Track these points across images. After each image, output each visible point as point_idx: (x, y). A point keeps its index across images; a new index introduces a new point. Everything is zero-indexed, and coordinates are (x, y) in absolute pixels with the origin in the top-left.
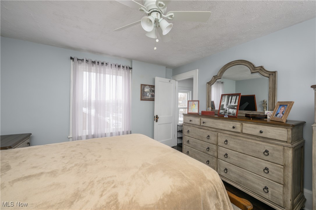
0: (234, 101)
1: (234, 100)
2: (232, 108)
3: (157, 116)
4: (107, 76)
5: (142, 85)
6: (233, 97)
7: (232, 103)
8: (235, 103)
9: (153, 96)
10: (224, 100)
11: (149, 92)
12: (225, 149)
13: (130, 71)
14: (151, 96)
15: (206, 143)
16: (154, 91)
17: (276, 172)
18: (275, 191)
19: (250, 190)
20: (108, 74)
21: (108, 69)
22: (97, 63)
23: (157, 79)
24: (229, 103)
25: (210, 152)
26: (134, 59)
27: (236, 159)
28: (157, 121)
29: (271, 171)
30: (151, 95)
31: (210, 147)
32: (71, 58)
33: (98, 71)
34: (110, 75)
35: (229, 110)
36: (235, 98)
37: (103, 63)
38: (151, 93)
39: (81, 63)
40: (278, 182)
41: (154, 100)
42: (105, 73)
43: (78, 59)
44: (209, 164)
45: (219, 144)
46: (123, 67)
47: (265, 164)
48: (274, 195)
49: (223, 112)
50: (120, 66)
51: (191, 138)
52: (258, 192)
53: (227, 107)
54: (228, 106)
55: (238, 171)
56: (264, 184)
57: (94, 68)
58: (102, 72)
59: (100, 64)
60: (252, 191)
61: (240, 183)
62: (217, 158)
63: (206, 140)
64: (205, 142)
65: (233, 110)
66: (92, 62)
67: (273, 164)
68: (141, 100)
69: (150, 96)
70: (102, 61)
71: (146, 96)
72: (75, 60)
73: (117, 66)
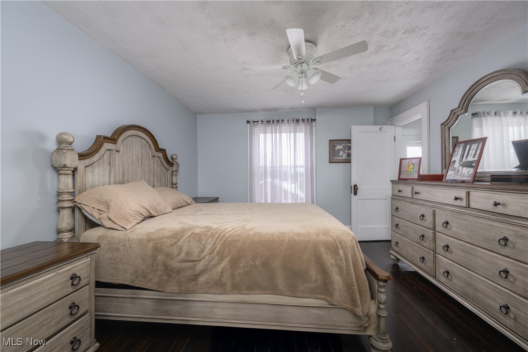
0: (473, 153)
1: (474, 151)
2: (468, 166)
3: (355, 186)
4: (284, 135)
5: (330, 140)
6: (473, 145)
7: (469, 156)
8: (474, 157)
9: (349, 155)
10: (456, 153)
11: (342, 150)
12: (445, 236)
13: (314, 124)
14: (347, 156)
15: (420, 227)
16: (350, 148)
17: (520, 277)
18: (519, 312)
19: (482, 309)
20: (285, 132)
21: (284, 127)
22: (271, 122)
23: (355, 129)
24: (465, 156)
25: (425, 241)
26: (317, 107)
27: (461, 254)
28: (355, 193)
29: (513, 276)
30: (346, 154)
31: (425, 234)
32: (248, 122)
33: (274, 131)
34: (287, 133)
35: (462, 169)
36: (475, 148)
37: (278, 121)
38: (346, 152)
39: (257, 125)
40: (524, 296)
41: (350, 162)
42: (280, 132)
43: (254, 122)
44: (425, 262)
45: (437, 229)
46: (303, 120)
47: (504, 263)
48: (519, 321)
49: (452, 175)
50: (299, 120)
51: (401, 220)
52: (494, 314)
53: (461, 165)
54: (462, 163)
55: (464, 276)
56: (502, 299)
57: (269, 128)
58: (278, 131)
59: (275, 122)
60: (485, 311)
61: (467, 297)
62: (435, 252)
63: (419, 222)
64: (418, 226)
65: (469, 169)
66: (267, 121)
67: (516, 262)
68: (330, 162)
69: (344, 156)
70: (277, 119)
71: (339, 156)
72: (251, 123)
73: (295, 121)
